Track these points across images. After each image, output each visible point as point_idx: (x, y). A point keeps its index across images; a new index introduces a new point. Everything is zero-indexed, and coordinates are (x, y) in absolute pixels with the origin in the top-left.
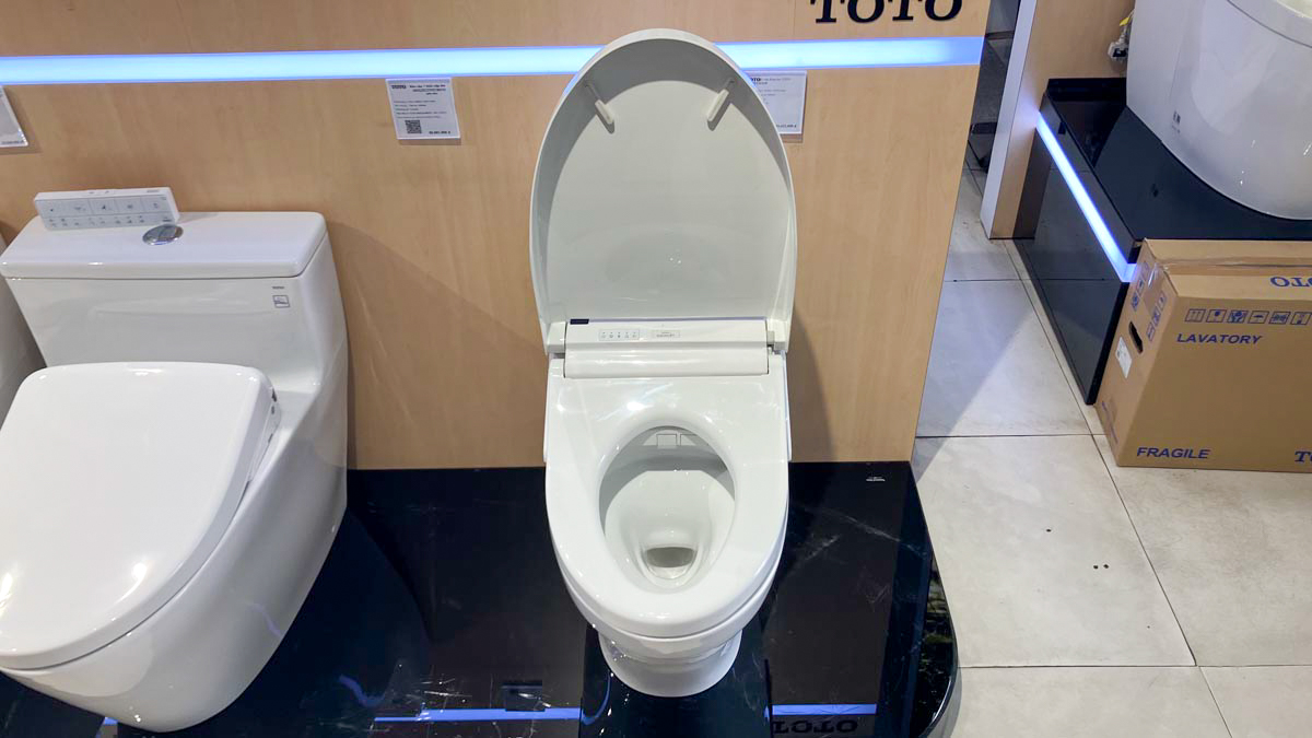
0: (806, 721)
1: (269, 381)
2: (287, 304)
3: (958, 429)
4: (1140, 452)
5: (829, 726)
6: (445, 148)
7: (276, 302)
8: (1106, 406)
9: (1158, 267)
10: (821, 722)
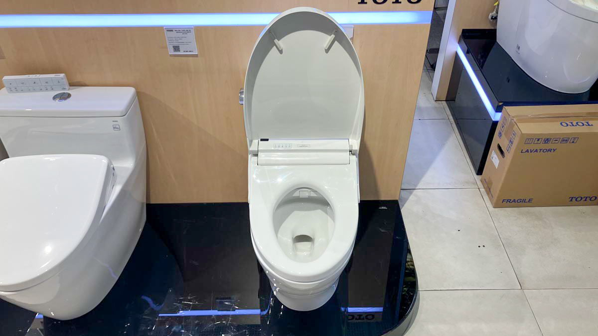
1: (111, 162)
2: (119, 129)
3: (420, 186)
4: (503, 201)
5: (362, 317)
6: (191, 58)
7: (114, 128)
8: (487, 181)
9: (511, 120)
10: (358, 315)
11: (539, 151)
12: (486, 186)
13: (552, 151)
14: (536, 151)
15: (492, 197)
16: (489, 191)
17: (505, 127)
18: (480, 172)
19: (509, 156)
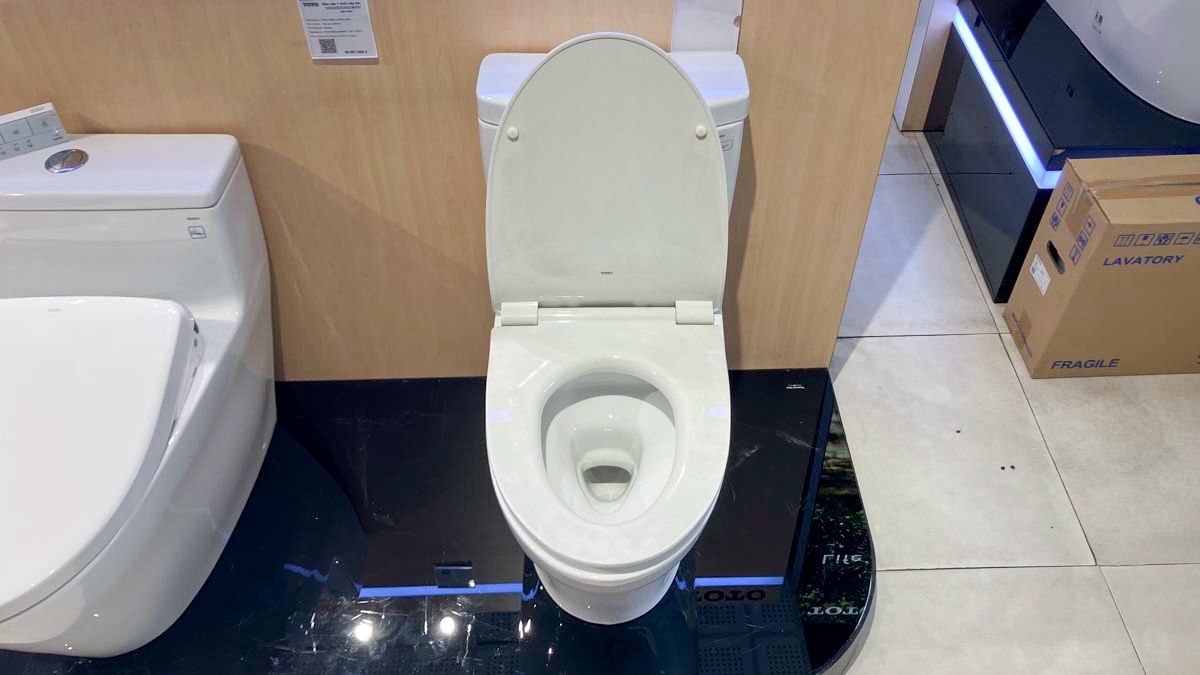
0: (720, 592)
1: (188, 313)
2: (203, 235)
4: (1054, 365)
6: (363, 67)
7: (192, 234)
8: (1018, 320)
9: (1084, 190)
11: (1143, 260)
12: (1015, 328)
13: (1175, 259)
14: (1139, 260)
15: (1031, 353)
16: (1021, 340)
17: (1069, 205)
18: (1002, 295)
19: (1074, 272)
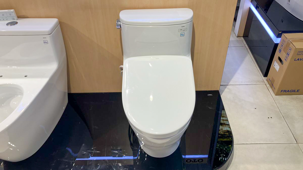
0: (190, 160)
2: (47, 43)
3: (230, 83)
5: (196, 161)
7: (44, 42)
8: (271, 80)
10: (194, 160)
12: (270, 83)
15: (275, 89)
16: (272, 85)
17: (284, 45)
18: (266, 75)
19: (286, 63)
